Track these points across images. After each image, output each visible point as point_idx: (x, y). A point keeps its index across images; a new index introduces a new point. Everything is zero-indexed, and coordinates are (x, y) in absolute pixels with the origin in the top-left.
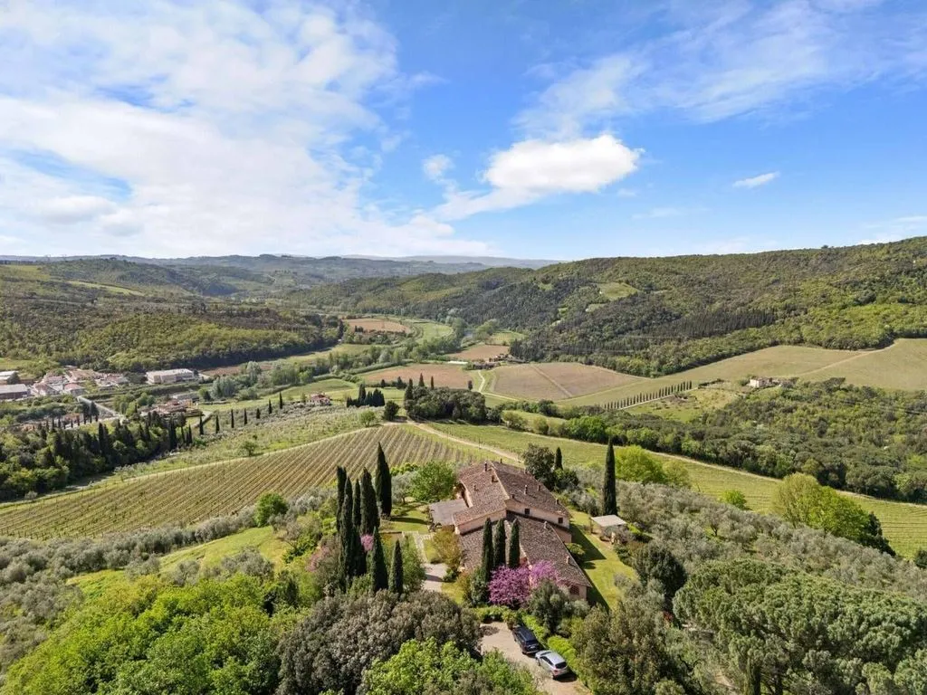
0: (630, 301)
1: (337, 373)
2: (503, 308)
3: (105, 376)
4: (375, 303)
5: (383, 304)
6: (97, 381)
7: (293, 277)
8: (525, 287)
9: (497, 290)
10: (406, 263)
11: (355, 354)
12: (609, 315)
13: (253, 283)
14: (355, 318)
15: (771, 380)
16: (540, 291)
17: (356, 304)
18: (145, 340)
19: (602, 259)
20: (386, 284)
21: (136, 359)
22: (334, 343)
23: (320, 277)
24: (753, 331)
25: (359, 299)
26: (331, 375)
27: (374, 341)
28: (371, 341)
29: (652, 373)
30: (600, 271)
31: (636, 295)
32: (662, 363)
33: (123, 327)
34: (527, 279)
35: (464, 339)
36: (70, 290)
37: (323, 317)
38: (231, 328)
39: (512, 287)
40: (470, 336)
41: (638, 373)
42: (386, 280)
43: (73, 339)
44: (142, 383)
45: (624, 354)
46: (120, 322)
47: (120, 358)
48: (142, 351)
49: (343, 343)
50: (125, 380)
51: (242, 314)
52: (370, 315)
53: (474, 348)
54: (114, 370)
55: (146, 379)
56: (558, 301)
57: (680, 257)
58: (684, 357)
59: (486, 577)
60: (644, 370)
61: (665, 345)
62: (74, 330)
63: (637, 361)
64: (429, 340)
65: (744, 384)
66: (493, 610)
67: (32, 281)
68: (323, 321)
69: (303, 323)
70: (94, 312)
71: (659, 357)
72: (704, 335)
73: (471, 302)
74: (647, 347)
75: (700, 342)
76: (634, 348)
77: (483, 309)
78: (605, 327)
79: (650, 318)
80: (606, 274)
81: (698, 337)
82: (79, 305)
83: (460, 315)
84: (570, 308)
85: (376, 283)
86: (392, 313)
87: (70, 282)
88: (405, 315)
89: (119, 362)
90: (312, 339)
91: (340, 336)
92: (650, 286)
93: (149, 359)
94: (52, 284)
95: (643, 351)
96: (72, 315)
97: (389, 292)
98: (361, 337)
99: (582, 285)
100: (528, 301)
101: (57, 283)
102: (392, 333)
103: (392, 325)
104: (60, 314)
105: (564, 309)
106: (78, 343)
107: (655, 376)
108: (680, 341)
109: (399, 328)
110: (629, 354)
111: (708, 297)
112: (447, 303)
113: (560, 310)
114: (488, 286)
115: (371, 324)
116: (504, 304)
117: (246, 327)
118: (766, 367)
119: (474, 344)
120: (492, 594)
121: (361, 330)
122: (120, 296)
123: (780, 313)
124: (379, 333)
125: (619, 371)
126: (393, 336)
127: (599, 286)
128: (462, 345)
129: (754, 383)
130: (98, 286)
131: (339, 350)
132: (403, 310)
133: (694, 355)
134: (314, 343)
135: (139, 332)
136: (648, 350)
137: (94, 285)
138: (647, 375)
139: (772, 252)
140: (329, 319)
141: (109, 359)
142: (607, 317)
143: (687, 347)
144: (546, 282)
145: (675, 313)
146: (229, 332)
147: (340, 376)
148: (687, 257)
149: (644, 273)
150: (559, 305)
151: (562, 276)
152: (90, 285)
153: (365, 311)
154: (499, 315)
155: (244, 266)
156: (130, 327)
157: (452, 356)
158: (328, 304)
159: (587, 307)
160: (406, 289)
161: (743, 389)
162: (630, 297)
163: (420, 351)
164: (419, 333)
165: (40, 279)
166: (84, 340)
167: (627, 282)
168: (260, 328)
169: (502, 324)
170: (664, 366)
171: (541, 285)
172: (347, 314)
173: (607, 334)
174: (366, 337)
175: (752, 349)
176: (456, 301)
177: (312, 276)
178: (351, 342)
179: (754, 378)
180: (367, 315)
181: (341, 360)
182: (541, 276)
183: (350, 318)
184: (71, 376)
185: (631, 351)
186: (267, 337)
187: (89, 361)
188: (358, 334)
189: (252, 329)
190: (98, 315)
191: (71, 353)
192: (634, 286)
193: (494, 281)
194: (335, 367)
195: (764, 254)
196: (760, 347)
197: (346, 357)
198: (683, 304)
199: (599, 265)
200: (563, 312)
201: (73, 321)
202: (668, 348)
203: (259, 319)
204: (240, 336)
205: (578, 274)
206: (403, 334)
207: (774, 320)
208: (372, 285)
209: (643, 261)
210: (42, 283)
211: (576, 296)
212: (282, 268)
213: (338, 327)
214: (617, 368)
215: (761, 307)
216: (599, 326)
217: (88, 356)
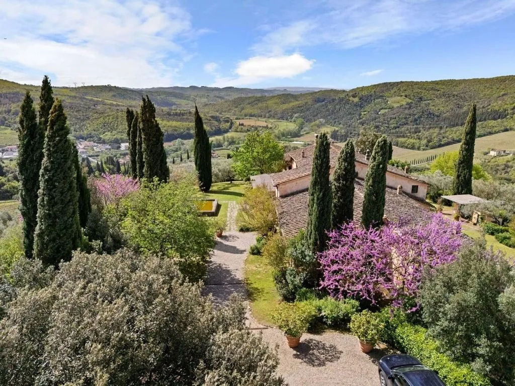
0: (408, 106)
1: (227, 147)
2: (328, 112)
3: (99, 145)
4: (251, 111)
5: (256, 112)
6: (95, 148)
7: (207, 98)
8: (341, 100)
9: (323, 103)
10: (271, 91)
11: (238, 137)
12: (394, 114)
13: (185, 101)
14: (240, 119)
15: (504, 151)
16: (351, 102)
17: (241, 111)
18: (121, 126)
19: (390, 83)
20: (258, 100)
21: (115, 137)
22: (226, 131)
23: (221, 98)
24: (492, 123)
25: (243, 109)
26: (224, 147)
27: (249, 131)
28: (248, 130)
29: (421, 148)
30: (388, 90)
31: (412, 103)
32: (429, 141)
33: (109, 119)
34: (342, 96)
35: (303, 130)
36: (84, 100)
37: (222, 117)
38: (169, 121)
39: (333, 100)
40: (306, 128)
41: (413, 148)
42: (259, 97)
43: (83, 126)
44: (118, 149)
45: (404, 137)
46: (107, 116)
47: (108, 136)
48: (119, 132)
49: (232, 131)
50: (110, 147)
51: (176, 114)
52: (248, 118)
53: (308, 135)
54: (104, 142)
55: (120, 147)
56: (361, 107)
57: (441, 81)
58: (444, 138)
59: (315, 244)
60: (417, 146)
61: (431, 131)
62: (83, 120)
63: (412, 141)
64: (282, 130)
65: (486, 154)
66: (329, 306)
67: (65, 95)
68: (221, 119)
69: (210, 120)
70: (94, 111)
71: (427, 138)
72: (457, 125)
73: (308, 109)
74: (419, 132)
75: (455, 129)
76: (410, 133)
77: (315, 114)
78: (392, 122)
79: (420, 117)
80: (392, 92)
81: (454, 126)
82: (87, 107)
83: (302, 117)
84: (369, 112)
85: (253, 100)
86: (261, 116)
87: (86, 97)
88: (268, 118)
89: (107, 138)
90: (214, 128)
91: (230, 128)
92: (421, 98)
93: (123, 136)
94: (75, 97)
95: (417, 134)
96: (83, 112)
97: (260, 105)
98: (242, 129)
99: (377, 98)
100: (342, 108)
101: (78, 97)
102: (261, 127)
103: (261, 123)
104: (77, 111)
105: (365, 113)
106: (86, 127)
107: (424, 150)
108: (441, 128)
109: (265, 124)
110: (407, 136)
111: (459, 104)
112: (293, 111)
113: (362, 113)
114: (318, 101)
115: (248, 122)
116: (328, 110)
117: (177, 121)
118: (501, 144)
119: (309, 133)
120: (326, 274)
121: (242, 125)
122: (111, 105)
123: (510, 111)
124: (253, 126)
125: (400, 147)
126: (261, 128)
127: (389, 99)
128: (302, 133)
129: (493, 153)
130: (100, 100)
131: (229, 135)
132: (267, 114)
133: (450, 137)
134: (215, 131)
135: (118, 121)
136: (420, 134)
137: (98, 99)
138: (419, 149)
139: (503, 77)
140: (224, 118)
141: (101, 136)
142: (393, 116)
143: (446, 132)
144: (354, 96)
145: (437, 114)
146: (167, 123)
147: (228, 148)
148: (445, 81)
149: (417, 90)
150: (362, 110)
151: (365, 93)
152: (96, 99)
153: (246, 115)
154: (324, 117)
155: (181, 92)
156: (113, 118)
157: (295, 139)
158: (225, 112)
159: (379, 111)
160: (270, 102)
161: (485, 157)
162: (408, 104)
163: (276, 136)
164: (276, 127)
165: (69, 95)
166: (88, 126)
167: (406, 96)
168: (186, 122)
169: (326, 122)
170: (430, 144)
171: (351, 98)
172: (235, 117)
173: (392, 126)
174: (245, 129)
175: (490, 133)
176: (299, 109)
177: (218, 97)
178: (237, 131)
179: (492, 150)
180: (247, 118)
181: (230, 140)
182: (351, 94)
183: (237, 119)
184: (81, 144)
185: (409, 134)
186: (188, 126)
187: (91, 137)
188: (240, 127)
189: (181, 121)
190: (97, 112)
191: (82, 133)
192: (410, 99)
193: (322, 98)
194: (226, 143)
195: (497, 78)
196: (496, 132)
197: (232, 138)
198: (442, 109)
199: (387, 87)
200: (365, 115)
201: (83, 115)
202: (433, 133)
203: (185, 117)
204: (173, 125)
205: (375, 92)
206: (267, 127)
207: (506, 116)
208: (250, 101)
209: (417, 83)
210: (70, 97)
211: (373, 105)
212: (201, 93)
213: (229, 123)
214: (399, 144)
215: (497, 108)
216: (388, 121)
217: (90, 134)
